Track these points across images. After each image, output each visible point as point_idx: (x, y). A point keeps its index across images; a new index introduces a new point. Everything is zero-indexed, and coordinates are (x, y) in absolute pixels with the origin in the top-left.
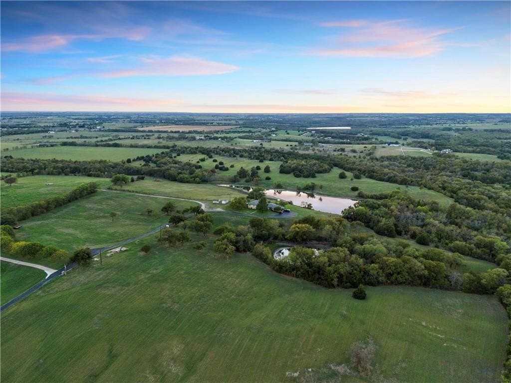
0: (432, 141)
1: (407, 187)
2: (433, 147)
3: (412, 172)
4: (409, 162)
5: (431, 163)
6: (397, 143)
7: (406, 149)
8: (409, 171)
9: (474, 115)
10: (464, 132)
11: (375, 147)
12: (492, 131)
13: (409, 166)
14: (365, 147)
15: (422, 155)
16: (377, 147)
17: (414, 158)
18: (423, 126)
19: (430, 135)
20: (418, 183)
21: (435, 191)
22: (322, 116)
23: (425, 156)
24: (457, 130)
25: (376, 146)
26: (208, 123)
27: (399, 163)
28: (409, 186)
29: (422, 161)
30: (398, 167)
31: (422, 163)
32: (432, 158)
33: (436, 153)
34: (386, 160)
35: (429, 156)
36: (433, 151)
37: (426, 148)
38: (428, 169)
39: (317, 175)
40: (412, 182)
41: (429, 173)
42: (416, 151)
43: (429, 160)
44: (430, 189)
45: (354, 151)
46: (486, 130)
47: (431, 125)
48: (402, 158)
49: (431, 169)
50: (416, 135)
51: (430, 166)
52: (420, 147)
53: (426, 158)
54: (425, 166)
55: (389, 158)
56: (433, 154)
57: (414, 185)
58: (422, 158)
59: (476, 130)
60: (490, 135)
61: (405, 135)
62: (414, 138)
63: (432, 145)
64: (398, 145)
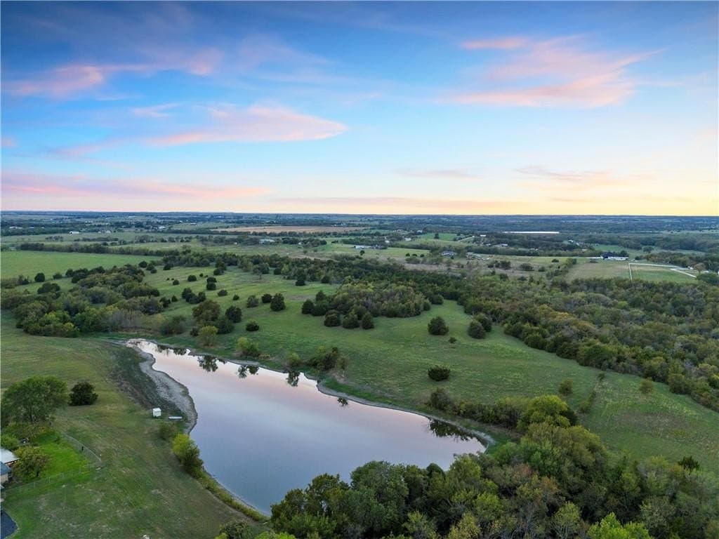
0: (701, 254)
1: (602, 377)
2: (700, 264)
3: (640, 320)
4: (637, 295)
5: (692, 299)
6: (623, 254)
7: (638, 266)
8: (631, 318)
11: (574, 262)
13: (634, 304)
14: (554, 261)
15: (670, 280)
16: (578, 261)
17: (650, 286)
18: (685, 232)
19: (696, 244)
20: (639, 364)
21: (698, 401)
23: (679, 281)
25: (575, 260)
27: (612, 297)
28: (611, 374)
29: (670, 292)
30: (606, 305)
31: (669, 298)
32: (695, 286)
33: (705, 276)
34: (586, 288)
35: (689, 281)
36: (700, 270)
37: (684, 265)
38: (682, 313)
40: (619, 360)
41: (684, 325)
42: (659, 270)
43: (686, 291)
44: (678, 390)
45: (527, 268)
47: (700, 230)
48: (622, 284)
49: (691, 314)
50: (669, 244)
51: (688, 307)
52: (671, 263)
53: (679, 287)
54: (674, 305)
55: (593, 285)
56: (699, 278)
57: (625, 371)
58: (671, 286)
61: (650, 243)
62: (666, 248)
63: (698, 260)
64: (624, 259)
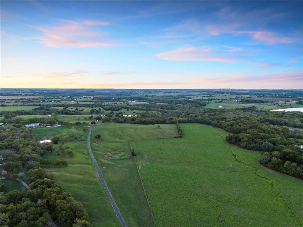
5: (150, 106)
9: (154, 90)
10: (154, 97)
12: (163, 96)
14: (123, 102)
16: (128, 102)
18: (136, 95)
22: (81, 90)
24: (151, 96)
26: (19, 95)
33: (150, 103)
36: (148, 103)
37: (145, 102)
39: (119, 110)
46: (161, 96)
47: (139, 94)
59: (158, 96)
60: (163, 98)
